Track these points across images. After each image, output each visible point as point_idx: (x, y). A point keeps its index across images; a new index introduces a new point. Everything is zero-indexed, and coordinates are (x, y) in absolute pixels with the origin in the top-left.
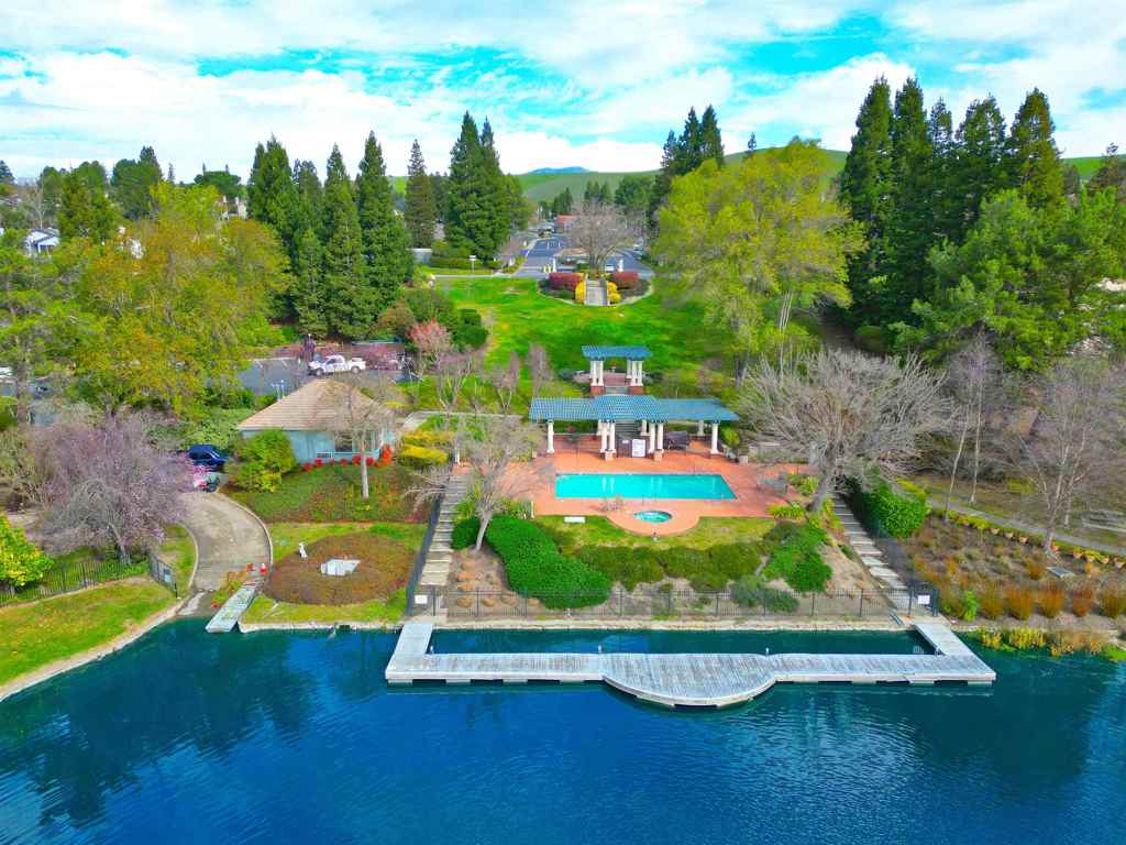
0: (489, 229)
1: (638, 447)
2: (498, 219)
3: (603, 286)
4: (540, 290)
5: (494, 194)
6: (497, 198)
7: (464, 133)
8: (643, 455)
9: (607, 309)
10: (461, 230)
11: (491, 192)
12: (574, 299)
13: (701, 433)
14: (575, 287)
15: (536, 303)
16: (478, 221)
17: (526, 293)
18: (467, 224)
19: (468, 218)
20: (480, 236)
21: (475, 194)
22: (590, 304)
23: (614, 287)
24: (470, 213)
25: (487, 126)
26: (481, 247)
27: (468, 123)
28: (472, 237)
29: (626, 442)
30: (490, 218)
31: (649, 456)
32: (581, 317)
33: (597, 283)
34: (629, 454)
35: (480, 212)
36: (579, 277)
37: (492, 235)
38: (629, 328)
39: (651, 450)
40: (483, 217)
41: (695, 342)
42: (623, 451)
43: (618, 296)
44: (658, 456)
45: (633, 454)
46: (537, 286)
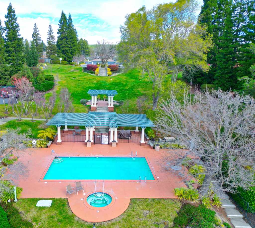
0: (70, 51)
1: (105, 139)
2: (73, 48)
3: (106, 69)
4: (83, 70)
5: (72, 39)
6: (73, 40)
7: (61, 18)
8: (107, 143)
9: (106, 77)
10: (60, 51)
11: (71, 38)
12: (94, 73)
13: (137, 130)
14: (95, 70)
15: (81, 74)
16: (67, 48)
17: (78, 71)
18: (62, 49)
19: (63, 47)
20: (67, 53)
21: (65, 39)
22: (101, 76)
23: (110, 70)
24: (63, 45)
25: (70, 16)
26: (68, 57)
27: (63, 15)
28: (64, 54)
29: (98, 137)
30: (71, 47)
31: (110, 144)
32: (96, 80)
33: (104, 68)
34: (100, 143)
35: (67, 45)
36: (97, 66)
37: (71, 53)
38: (113, 84)
39: (111, 141)
40: (68, 47)
41: (138, 89)
42: (97, 141)
43: (111, 73)
44: (114, 145)
45: (102, 143)
46: (82, 69)
